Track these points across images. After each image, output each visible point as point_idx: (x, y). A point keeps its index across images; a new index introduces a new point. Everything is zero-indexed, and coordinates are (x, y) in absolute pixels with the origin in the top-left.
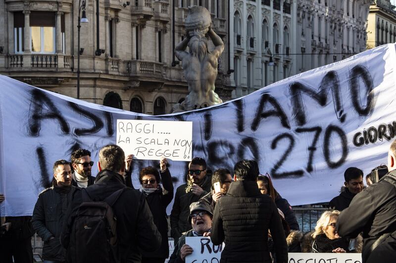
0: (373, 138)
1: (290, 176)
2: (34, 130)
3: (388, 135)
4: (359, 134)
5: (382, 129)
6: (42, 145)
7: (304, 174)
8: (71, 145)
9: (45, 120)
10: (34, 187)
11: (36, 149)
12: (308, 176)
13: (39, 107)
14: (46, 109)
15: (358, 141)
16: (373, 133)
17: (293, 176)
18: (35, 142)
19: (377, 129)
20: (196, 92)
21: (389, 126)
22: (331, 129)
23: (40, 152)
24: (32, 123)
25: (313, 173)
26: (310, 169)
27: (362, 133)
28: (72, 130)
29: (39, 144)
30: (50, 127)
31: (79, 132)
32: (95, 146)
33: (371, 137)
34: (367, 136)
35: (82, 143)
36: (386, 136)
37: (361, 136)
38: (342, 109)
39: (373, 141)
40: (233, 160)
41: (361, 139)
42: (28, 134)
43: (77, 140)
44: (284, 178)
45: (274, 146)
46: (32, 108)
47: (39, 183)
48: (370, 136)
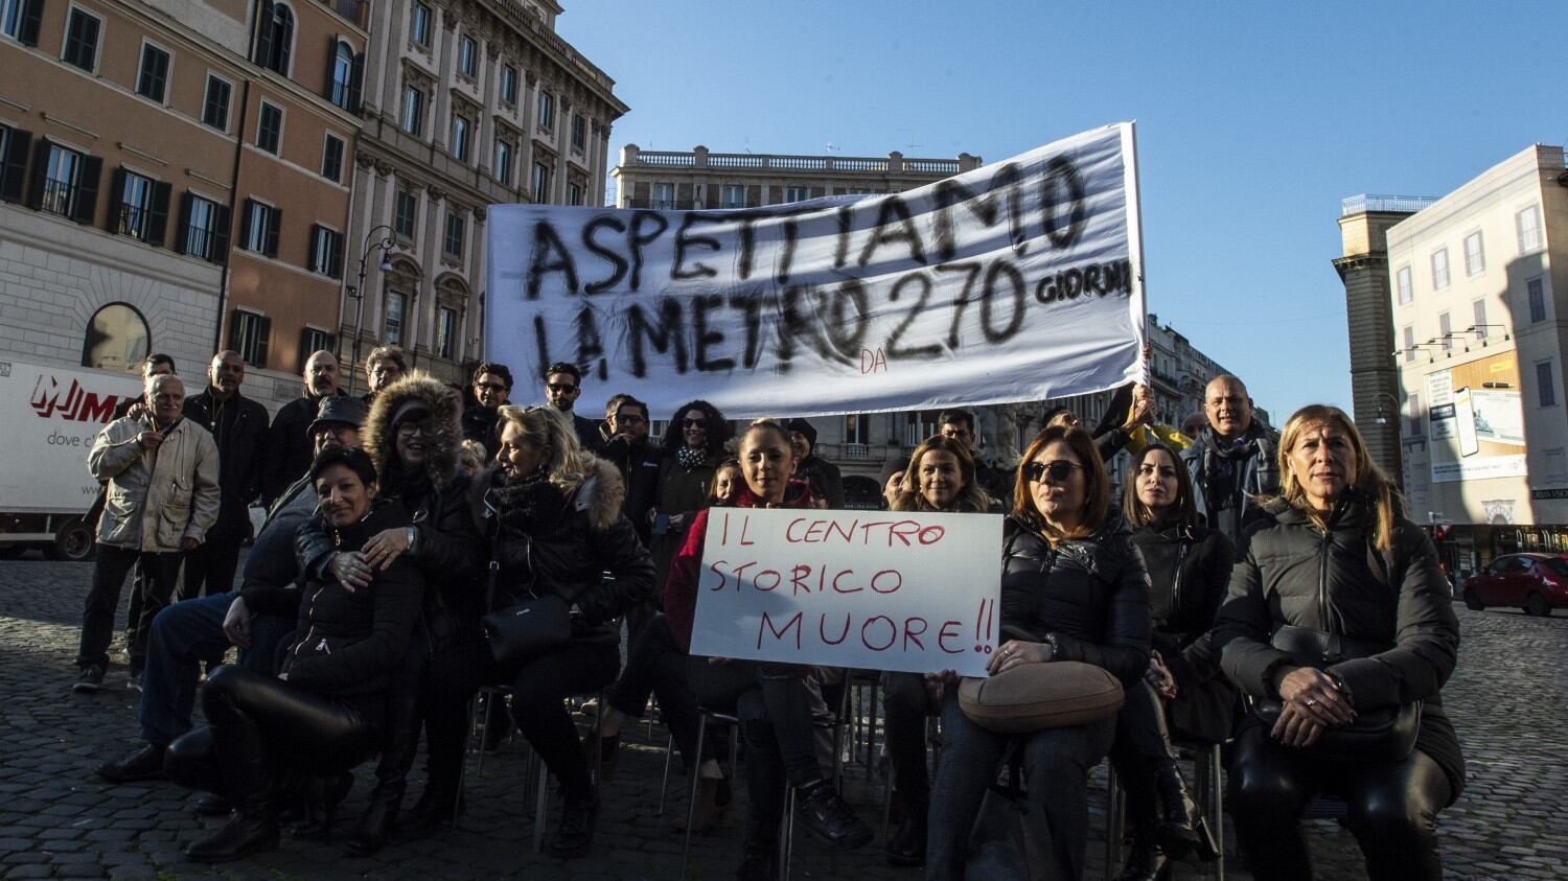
0: (1073, 290)
1: (918, 355)
2: (533, 291)
3: (1102, 286)
4: (1047, 280)
5: (1093, 274)
6: (541, 312)
7: (943, 353)
8: (580, 311)
9: (548, 274)
10: (530, 377)
11: (533, 318)
12: (949, 356)
13: (541, 255)
14: (553, 255)
15: (1045, 294)
16: (1074, 281)
17: (923, 355)
18: (532, 308)
19: (1083, 272)
20: (993, 446)
21: (1106, 269)
22: (999, 267)
23: (539, 323)
24: (531, 280)
25: (959, 350)
26: (953, 342)
27: (1055, 279)
28: (582, 287)
29: (537, 312)
30: (553, 283)
31: (592, 289)
32: (613, 310)
33: (1071, 288)
34: (1063, 284)
35: (593, 306)
36: (1096, 286)
37: (1051, 285)
38: (1022, 234)
39: (1072, 296)
40: (824, 321)
41: (1052, 290)
42: (524, 295)
43: (587, 303)
44: (908, 358)
45: (894, 295)
46: (534, 257)
47: (536, 371)
48: (1069, 286)
